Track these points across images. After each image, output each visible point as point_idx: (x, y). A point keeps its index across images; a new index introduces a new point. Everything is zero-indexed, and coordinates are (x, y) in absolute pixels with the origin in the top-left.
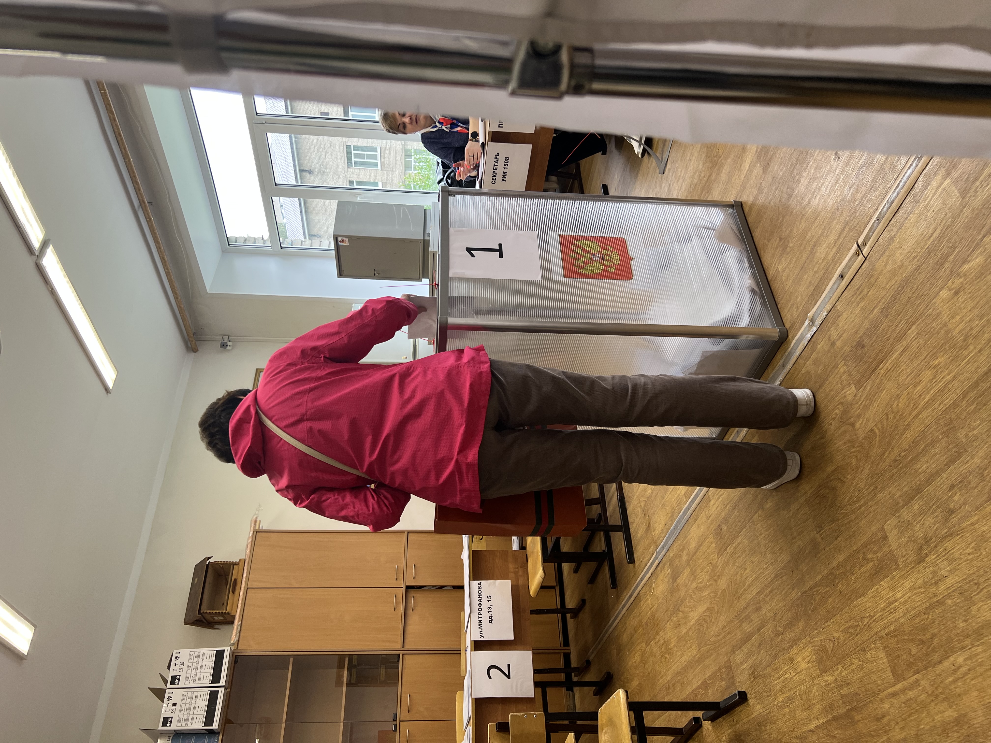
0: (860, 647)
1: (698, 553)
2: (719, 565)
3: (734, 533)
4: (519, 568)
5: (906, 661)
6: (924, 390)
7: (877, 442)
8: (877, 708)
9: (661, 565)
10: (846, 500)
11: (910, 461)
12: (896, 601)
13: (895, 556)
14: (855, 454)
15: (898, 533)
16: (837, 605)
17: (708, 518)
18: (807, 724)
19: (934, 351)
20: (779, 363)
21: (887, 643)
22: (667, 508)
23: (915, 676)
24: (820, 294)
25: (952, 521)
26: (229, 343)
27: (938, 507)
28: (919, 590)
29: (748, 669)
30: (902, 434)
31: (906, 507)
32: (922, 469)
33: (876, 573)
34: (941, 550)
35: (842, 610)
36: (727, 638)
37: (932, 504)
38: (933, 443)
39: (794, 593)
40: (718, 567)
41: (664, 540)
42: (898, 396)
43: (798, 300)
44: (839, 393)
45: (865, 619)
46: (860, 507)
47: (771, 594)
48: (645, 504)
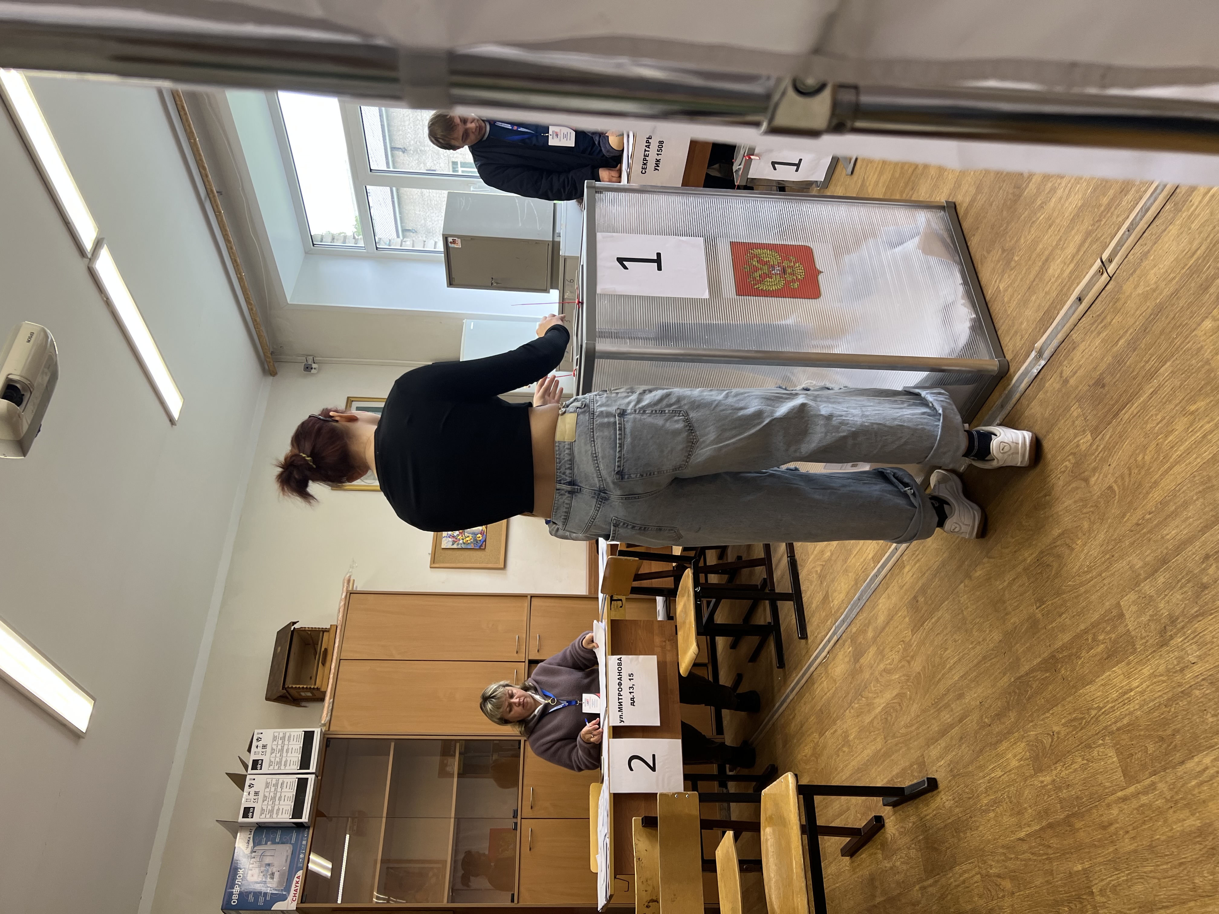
0: (1084, 744)
1: (887, 629)
2: (913, 643)
3: (933, 606)
4: (667, 642)
5: (1141, 761)
6: (1178, 440)
7: (1116, 501)
8: (1102, 815)
9: (840, 641)
10: (1074, 570)
11: (1157, 526)
12: (1131, 690)
13: (1132, 638)
14: (1088, 515)
15: (1137, 611)
16: (1058, 693)
17: (901, 587)
18: (1016, 831)
19: (1192, 393)
20: (997, 403)
21: (1118, 739)
22: (850, 574)
23: (1150, 779)
24: (1052, 320)
25: (1204, 598)
26: (314, 366)
27: (1189, 581)
28: (1161, 678)
29: (945, 767)
30: (1148, 493)
31: (1148, 580)
32: (1170, 535)
33: (1107, 658)
34: (1189, 632)
35: (1064, 699)
36: (921, 730)
37: (1180, 577)
38: (1185, 505)
39: (1005, 679)
40: (911, 646)
41: (845, 613)
42: (1145, 448)
43: (1023, 326)
44: (1070, 441)
45: (1091, 710)
46: (1092, 579)
47: (978, 679)
48: (823, 569)
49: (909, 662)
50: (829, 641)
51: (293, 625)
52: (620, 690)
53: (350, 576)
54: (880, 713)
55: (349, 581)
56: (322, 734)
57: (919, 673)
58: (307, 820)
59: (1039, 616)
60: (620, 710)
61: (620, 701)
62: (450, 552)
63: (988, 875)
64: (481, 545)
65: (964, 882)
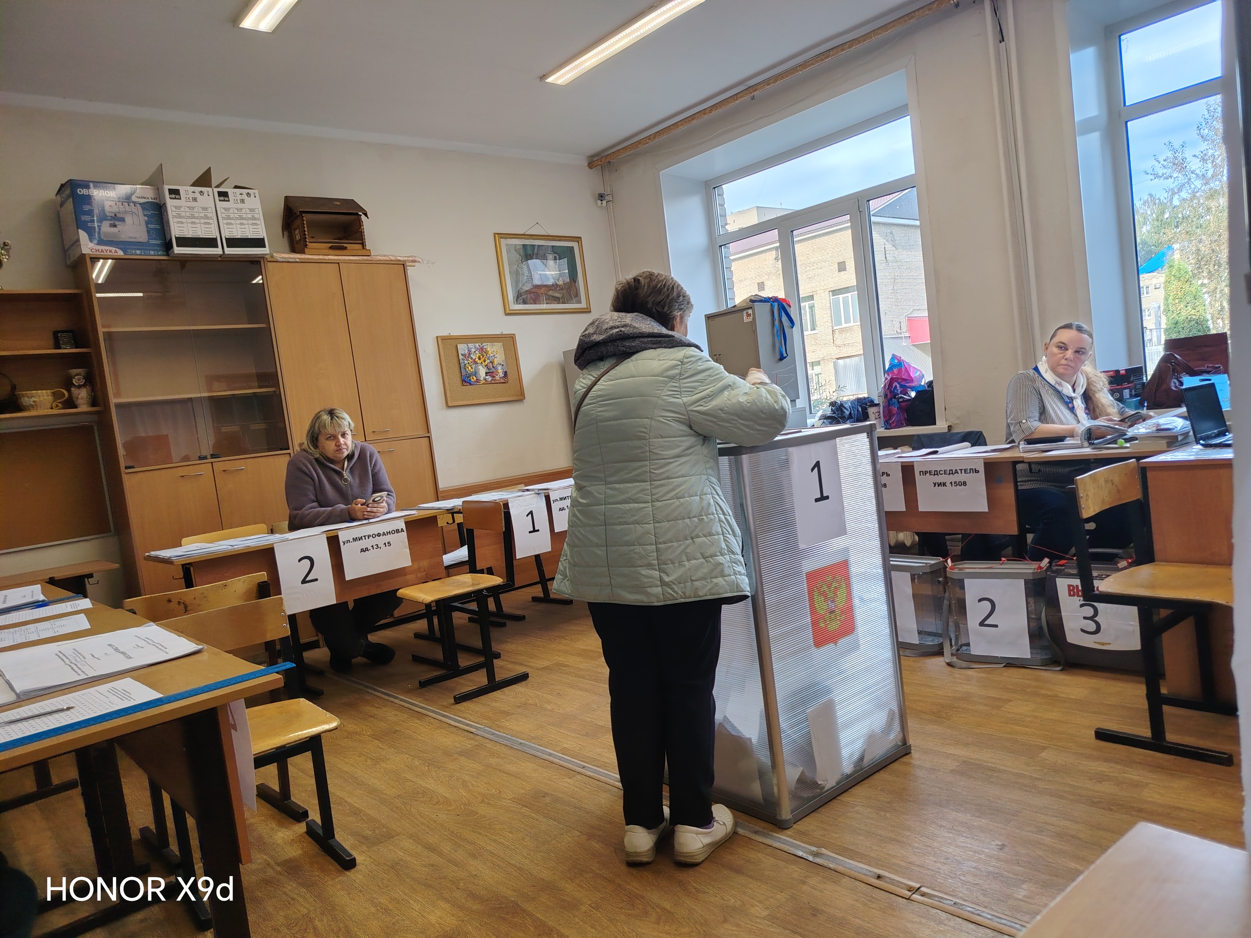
1: (505, 775)
2: (502, 802)
3: (547, 812)
4: (424, 573)
9: (472, 735)
10: (640, 929)
14: (695, 929)
17: (550, 780)
22: (540, 731)
26: (604, 202)
36: (423, 827)
39: (509, 892)
40: (500, 800)
41: (501, 734)
43: (833, 834)
44: (753, 899)
48: (533, 705)
49: (483, 801)
50: (467, 725)
51: (363, 214)
52: (374, 536)
53: (419, 262)
54: (421, 785)
55: (414, 261)
56: (264, 256)
57: (477, 813)
58: (176, 252)
59: (583, 908)
60: (355, 540)
61: (363, 538)
62: (455, 354)
63: (311, 920)
64: (466, 382)
65: (293, 899)
